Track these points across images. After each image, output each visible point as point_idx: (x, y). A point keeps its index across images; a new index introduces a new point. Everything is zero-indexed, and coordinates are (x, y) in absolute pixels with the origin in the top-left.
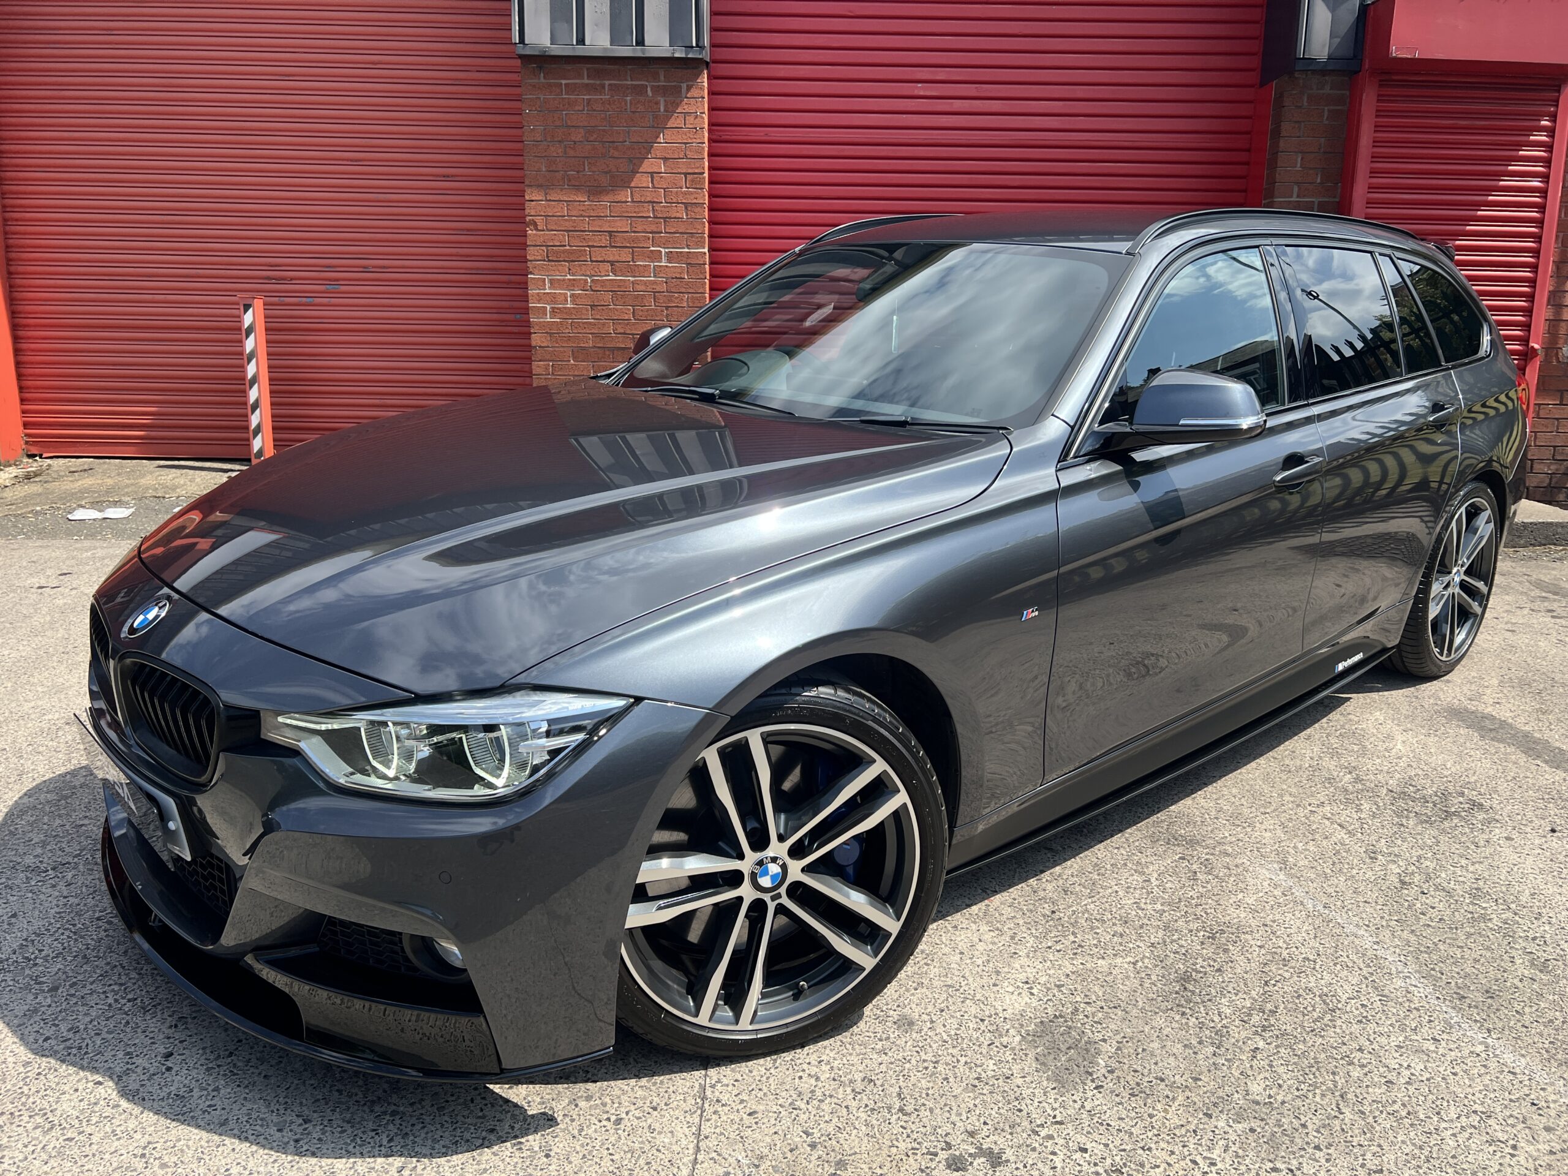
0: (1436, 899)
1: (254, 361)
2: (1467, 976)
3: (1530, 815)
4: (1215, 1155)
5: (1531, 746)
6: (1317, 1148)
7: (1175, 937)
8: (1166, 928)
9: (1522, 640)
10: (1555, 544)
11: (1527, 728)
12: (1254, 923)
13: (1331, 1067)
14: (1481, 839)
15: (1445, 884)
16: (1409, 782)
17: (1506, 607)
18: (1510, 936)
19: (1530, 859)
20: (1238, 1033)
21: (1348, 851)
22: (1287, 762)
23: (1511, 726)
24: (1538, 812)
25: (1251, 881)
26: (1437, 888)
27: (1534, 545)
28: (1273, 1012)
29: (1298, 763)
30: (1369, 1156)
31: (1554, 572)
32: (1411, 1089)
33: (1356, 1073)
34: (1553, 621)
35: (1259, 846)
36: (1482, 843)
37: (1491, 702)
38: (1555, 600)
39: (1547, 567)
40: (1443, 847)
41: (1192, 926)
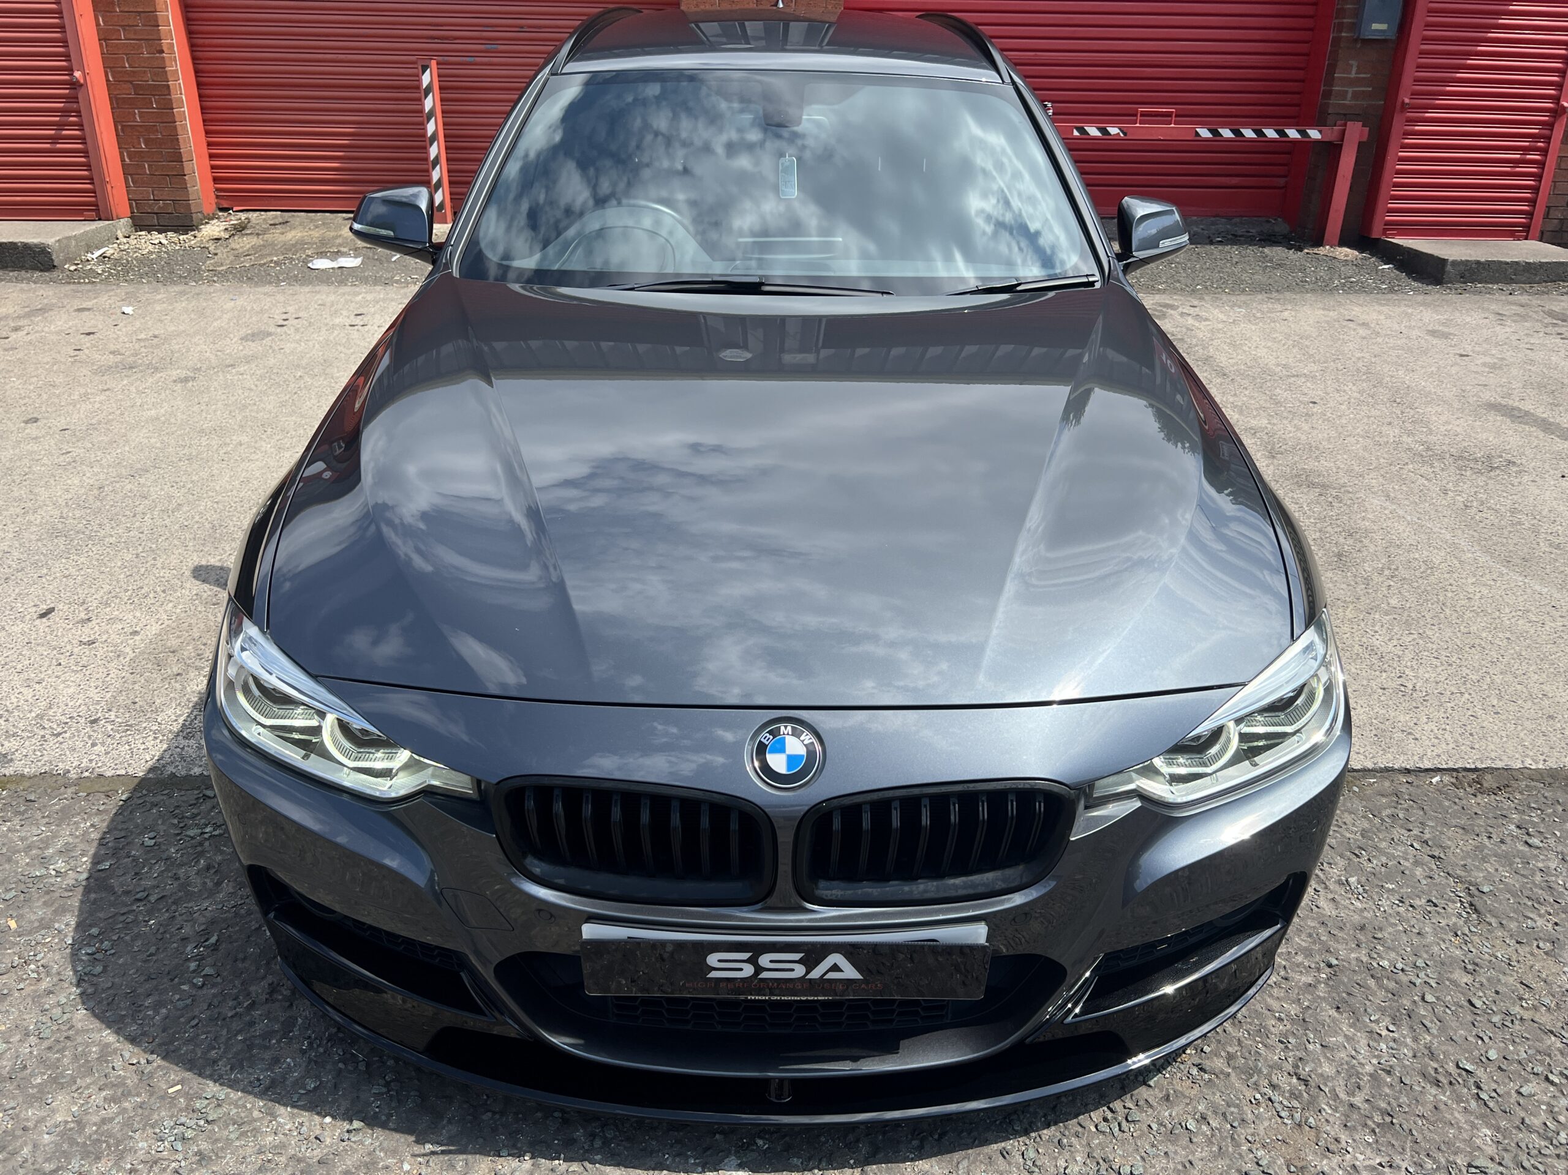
0: (1488, 514)
1: (433, 120)
2: (1510, 551)
3: (1547, 467)
4: (1377, 628)
5: (1547, 426)
6: (1433, 625)
7: (1328, 535)
8: (1320, 531)
9: (1537, 356)
10: (1563, 281)
11: (1544, 416)
12: (1375, 528)
13: (1435, 592)
14: (1516, 481)
15: (1493, 506)
16: (1465, 449)
17: (1526, 332)
18: (1537, 533)
19: (1548, 493)
20: (1376, 578)
21: (1428, 490)
22: (1377, 439)
23: (1533, 415)
24: (1553, 466)
25: (1368, 506)
26: (1489, 508)
27: (1546, 282)
28: (1397, 569)
29: (1386, 440)
30: (1462, 627)
31: (1562, 304)
32: (1483, 601)
33: (1450, 595)
34: (1562, 341)
35: (1370, 488)
36: (1516, 484)
37: (1518, 399)
38: (1563, 326)
39: (1556, 300)
40: (1490, 486)
41: (1336, 530)
